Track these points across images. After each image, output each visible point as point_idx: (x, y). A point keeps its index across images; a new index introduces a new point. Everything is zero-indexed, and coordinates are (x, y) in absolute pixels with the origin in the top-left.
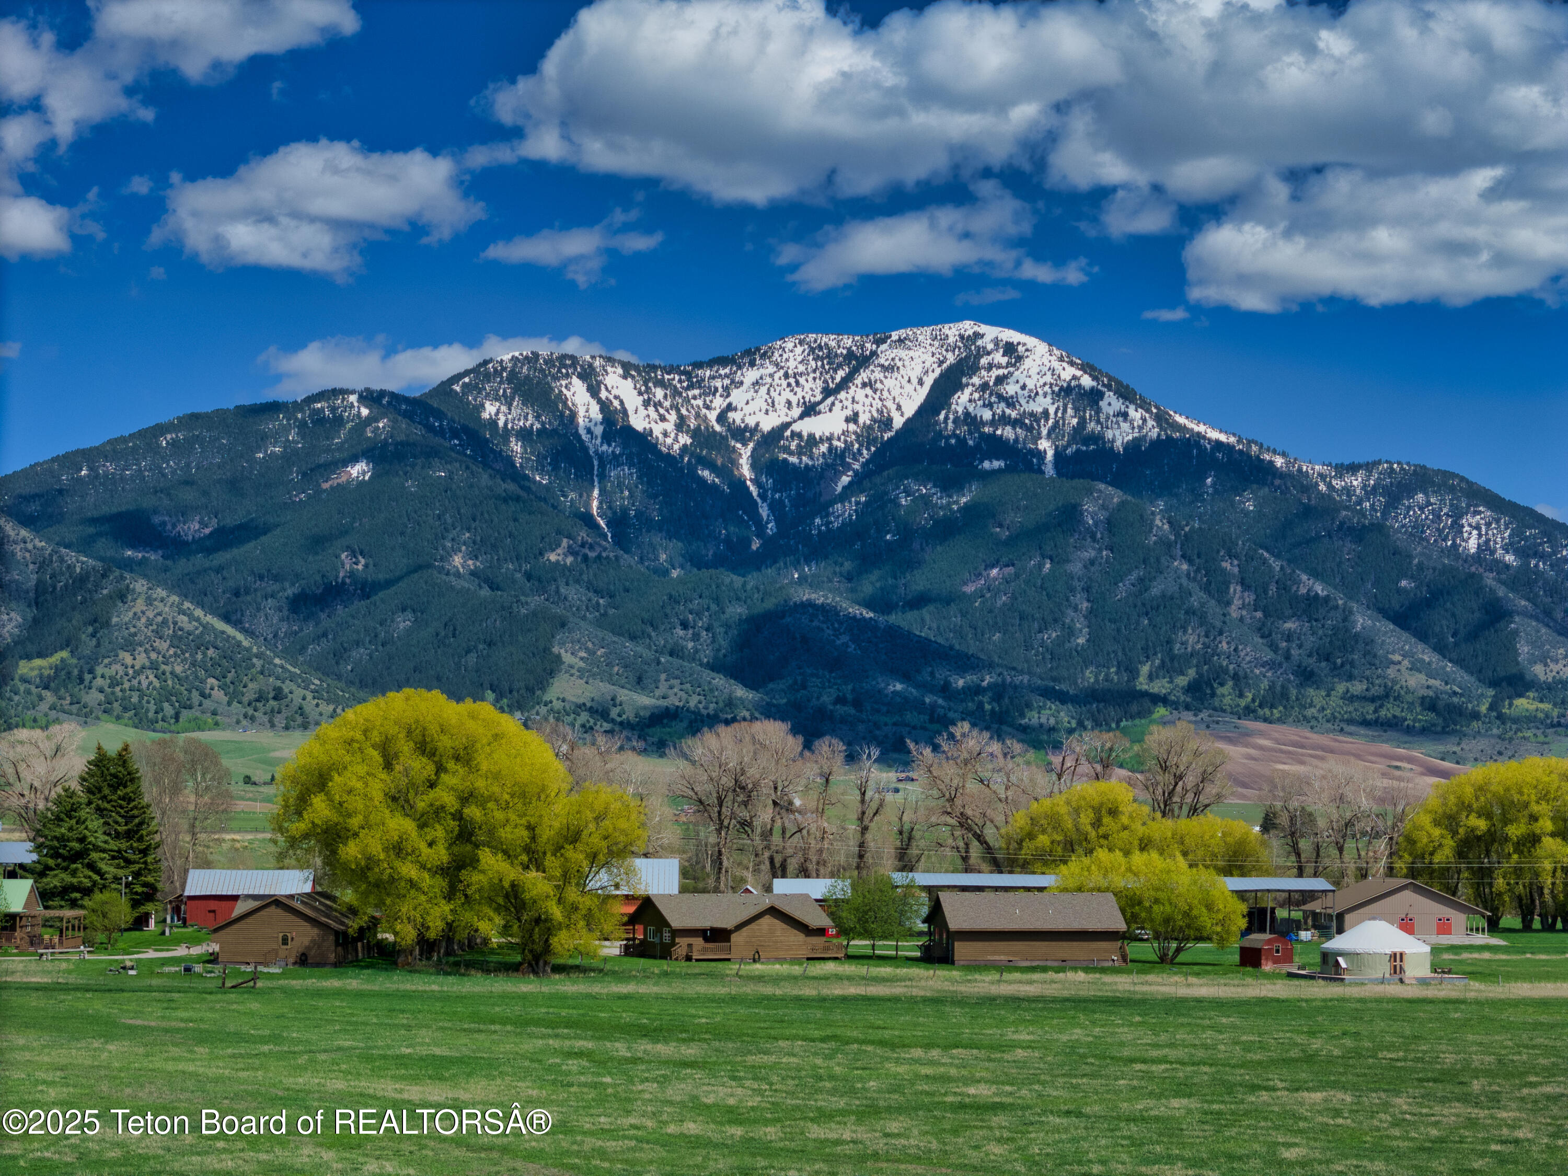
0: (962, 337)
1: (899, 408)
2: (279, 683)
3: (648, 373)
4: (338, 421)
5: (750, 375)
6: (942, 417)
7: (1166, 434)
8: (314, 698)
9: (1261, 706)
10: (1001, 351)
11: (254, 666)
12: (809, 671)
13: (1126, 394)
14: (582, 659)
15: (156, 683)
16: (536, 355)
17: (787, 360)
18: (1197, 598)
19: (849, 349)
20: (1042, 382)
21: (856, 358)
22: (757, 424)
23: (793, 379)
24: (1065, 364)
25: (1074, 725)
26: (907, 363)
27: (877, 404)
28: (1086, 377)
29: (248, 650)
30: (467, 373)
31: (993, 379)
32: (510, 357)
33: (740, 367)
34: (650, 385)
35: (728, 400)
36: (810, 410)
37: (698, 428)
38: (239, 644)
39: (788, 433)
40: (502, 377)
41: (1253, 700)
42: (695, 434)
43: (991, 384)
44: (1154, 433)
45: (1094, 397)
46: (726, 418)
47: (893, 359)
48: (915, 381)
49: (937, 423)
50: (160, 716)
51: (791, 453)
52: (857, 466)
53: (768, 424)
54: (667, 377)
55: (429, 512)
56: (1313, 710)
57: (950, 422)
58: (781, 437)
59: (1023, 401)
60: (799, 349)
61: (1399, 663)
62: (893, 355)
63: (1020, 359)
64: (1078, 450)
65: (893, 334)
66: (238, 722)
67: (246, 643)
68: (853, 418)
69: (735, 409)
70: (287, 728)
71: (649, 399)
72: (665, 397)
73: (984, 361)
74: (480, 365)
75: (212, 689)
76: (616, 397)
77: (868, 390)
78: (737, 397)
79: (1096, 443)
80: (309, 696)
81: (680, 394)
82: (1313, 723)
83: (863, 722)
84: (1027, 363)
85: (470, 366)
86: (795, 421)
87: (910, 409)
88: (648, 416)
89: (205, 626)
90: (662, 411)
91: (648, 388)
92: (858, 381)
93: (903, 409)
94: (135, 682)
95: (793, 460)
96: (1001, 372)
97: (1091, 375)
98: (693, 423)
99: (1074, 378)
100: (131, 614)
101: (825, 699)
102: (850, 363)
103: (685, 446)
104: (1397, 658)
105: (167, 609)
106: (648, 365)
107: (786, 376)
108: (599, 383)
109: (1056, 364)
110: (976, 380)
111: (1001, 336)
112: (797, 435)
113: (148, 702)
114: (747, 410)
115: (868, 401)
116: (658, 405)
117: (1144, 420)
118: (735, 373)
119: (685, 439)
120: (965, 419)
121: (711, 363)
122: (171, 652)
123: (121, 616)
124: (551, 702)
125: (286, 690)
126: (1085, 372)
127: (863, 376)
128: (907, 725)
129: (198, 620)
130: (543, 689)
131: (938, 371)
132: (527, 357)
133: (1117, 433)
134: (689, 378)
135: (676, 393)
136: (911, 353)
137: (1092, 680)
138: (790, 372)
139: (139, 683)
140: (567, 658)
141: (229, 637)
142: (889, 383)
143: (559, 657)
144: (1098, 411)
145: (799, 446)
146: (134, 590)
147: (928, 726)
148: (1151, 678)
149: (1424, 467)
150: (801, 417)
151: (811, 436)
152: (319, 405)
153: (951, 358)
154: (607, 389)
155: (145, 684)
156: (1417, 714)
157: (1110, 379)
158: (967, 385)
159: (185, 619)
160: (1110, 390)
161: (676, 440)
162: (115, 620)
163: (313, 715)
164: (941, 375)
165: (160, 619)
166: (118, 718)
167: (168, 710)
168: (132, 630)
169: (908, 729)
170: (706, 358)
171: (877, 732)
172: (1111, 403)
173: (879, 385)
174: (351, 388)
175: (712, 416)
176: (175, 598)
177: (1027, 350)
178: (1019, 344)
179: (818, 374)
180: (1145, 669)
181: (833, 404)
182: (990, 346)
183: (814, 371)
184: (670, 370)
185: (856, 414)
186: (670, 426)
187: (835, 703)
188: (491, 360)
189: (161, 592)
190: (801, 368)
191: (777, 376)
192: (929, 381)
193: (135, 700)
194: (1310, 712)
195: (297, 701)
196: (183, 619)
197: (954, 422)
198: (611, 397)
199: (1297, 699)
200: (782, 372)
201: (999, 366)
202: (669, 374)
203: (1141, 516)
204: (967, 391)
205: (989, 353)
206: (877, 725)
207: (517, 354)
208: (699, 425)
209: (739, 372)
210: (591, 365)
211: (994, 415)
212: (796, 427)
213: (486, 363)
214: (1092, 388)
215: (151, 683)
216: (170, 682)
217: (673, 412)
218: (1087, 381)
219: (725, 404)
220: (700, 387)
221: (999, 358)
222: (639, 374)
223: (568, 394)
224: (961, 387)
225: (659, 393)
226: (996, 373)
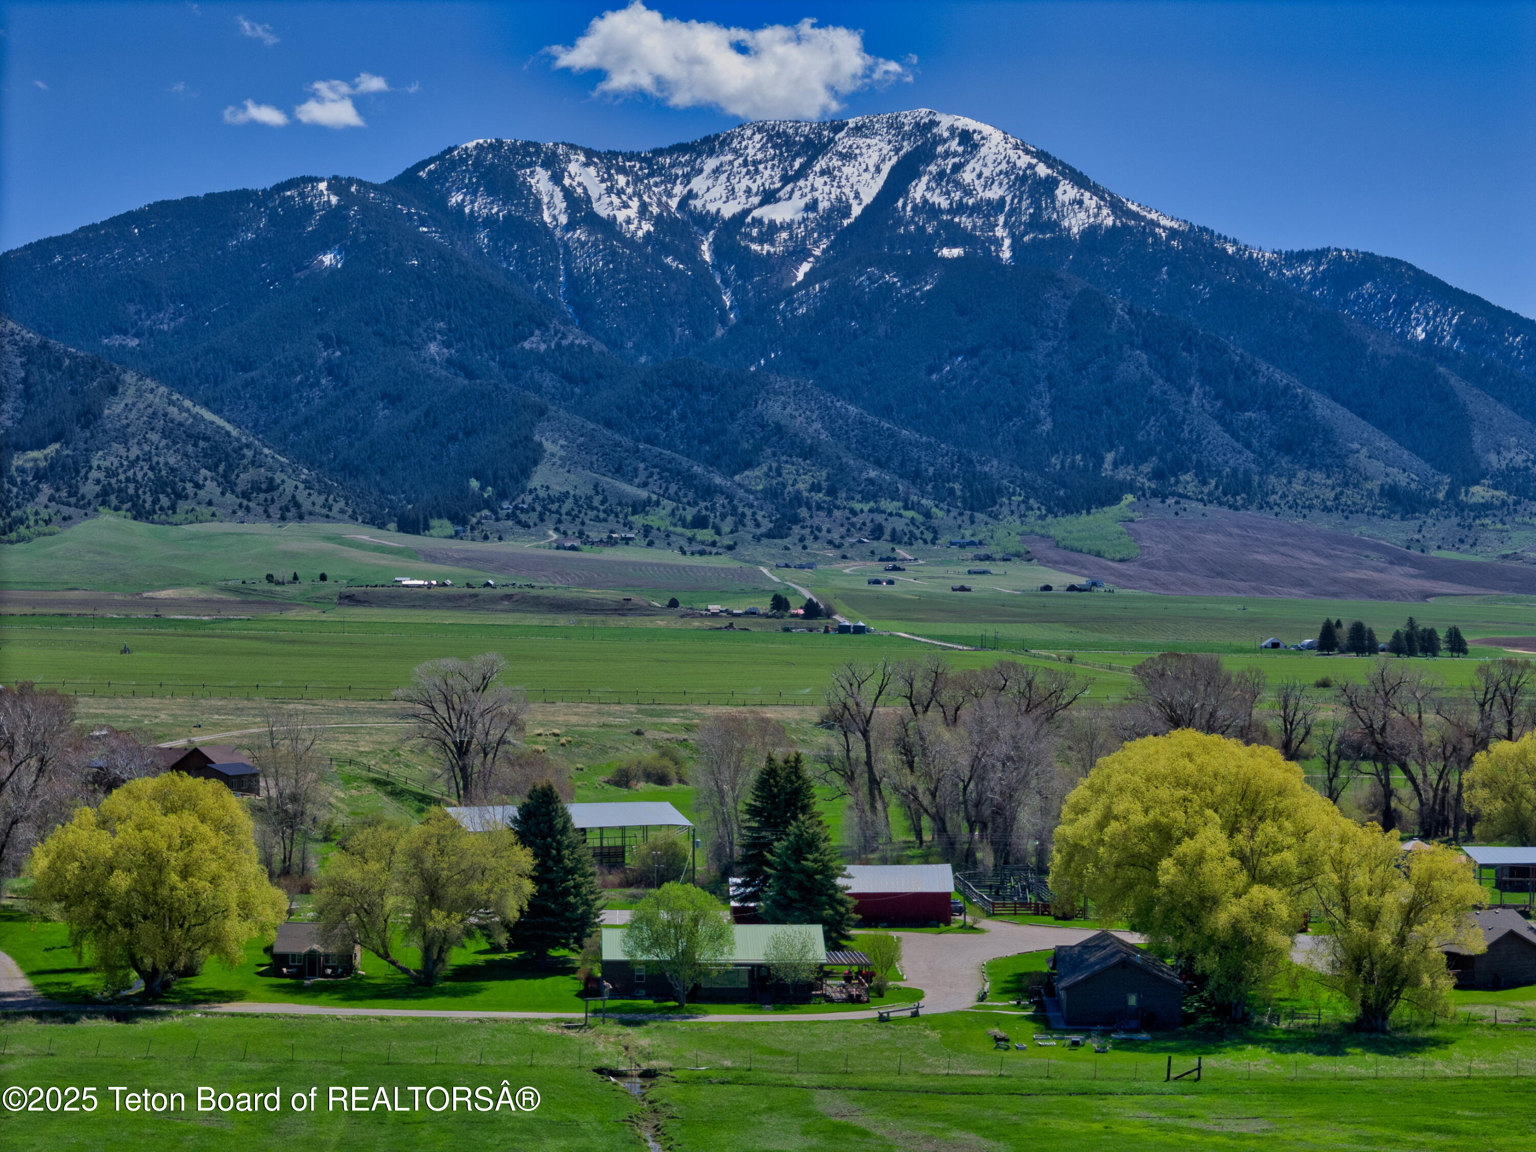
0: (917, 124)
1: (857, 196)
2: (270, 474)
3: (610, 160)
4: (309, 210)
5: (711, 164)
6: (900, 203)
7: (1121, 222)
8: (306, 488)
9: (1225, 494)
10: (957, 140)
11: (244, 456)
12: (784, 458)
13: (1080, 181)
14: (562, 447)
15: (150, 474)
16: (500, 143)
17: (746, 148)
18: (1158, 386)
19: (806, 137)
20: (998, 170)
21: (814, 145)
22: (718, 211)
23: (753, 168)
24: (1020, 152)
25: (1044, 512)
26: (864, 151)
27: (835, 192)
28: (1041, 165)
29: (238, 440)
30: (431, 160)
31: (950, 167)
32: (474, 143)
33: (699, 155)
34: (613, 171)
35: (688, 188)
36: (769, 197)
37: (660, 215)
38: (228, 434)
39: (749, 219)
40: (467, 165)
41: (1217, 487)
42: (658, 221)
43: (948, 171)
44: (1109, 222)
45: (1050, 185)
46: (688, 205)
47: (851, 147)
48: (872, 169)
49: (896, 210)
50: (157, 507)
51: (753, 240)
52: (817, 252)
53: (729, 210)
54: (628, 164)
55: (405, 301)
56: (1274, 497)
57: (909, 208)
58: (742, 223)
59: (980, 190)
60: (758, 137)
61: (1358, 451)
62: (850, 143)
63: (976, 147)
64: (1034, 238)
65: (850, 121)
66: (234, 512)
67: (235, 433)
68: (812, 206)
69: (696, 196)
70: (283, 518)
71: (612, 187)
72: (628, 184)
73: (940, 149)
74: (445, 153)
75: (205, 479)
76: (580, 184)
77: (826, 178)
78: (698, 184)
79: (1053, 231)
80: (301, 486)
81: (642, 181)
82: (1276, 509)
83: (838, 508)
84: (984, 151)
85: (435, 154)
86: (755, 208)
87: (868, 197)
88: (612, 203)
89: (195, 417)
90: (624, 197)
91: (610, 175)
92: (817, 168)
93: (862, 196)
94: (130, 474)
95: (755, 247)
96: (957, 160)
97: (1045, 163)
98: (655, 210)
99: (1031, 166)
100: (123, 405)
101: (801, 486)
102: (806, 153)
103: (648, 232)
104: (1356, 446)
105: (157, 400)
106: (610, 152)
107: (745, 164)
108: (564, 170)
109: (1011, 152)
110: (933, 168)
111: (956, 124)
112: (758, 222)
113: (144, 493)
114: (708, 196)
115: (827, 189)
116: (621, 192)
117: (1099, 208)
118: (696, 159)
119: (647, 227)
120: (924, 206)
121: (671, 150)
122: (164, 442)
123: (114, 409)
124: (536, 489)
125: (278, 481)
126: (1040, 160)
127: (821, 164)
128: (883, 512)
129: (188, 410)
130: (528, 478)
131: (895, 159)
132: (491, 145)
133: (1073, 222)
134: (650, 166)
135: (638, 180)
136: (868, 141)
137: (1058, 467)
138: (749, 159)
139: (135, 473)
140: (548, 446)
141: (218, 427)
142: (847, 170)
143: (540, 445)
144: (1053, 199)
145: (760, 232)
146: (124, 381)
147: (902, 511)
148: (1116, 465)
149: (1372, 254)
150: (762, 204)
151: (772, 223)
152: (289, 193)
153: (907, 147)
154: (570, 175)
155: (140, 476)
156: (1377, 501)
157: (1065, 166)
158: (925, 173)
159: (175, 410)
160: (1065, 178)
161: (639, 227)
162: (106, 412)
163: (306, 505)
164: (898, 162)
165: (150, 410)
166: (117, 509)
167: (165, 501)
168: (125, 422)
169: (884, 516)
170: (666, 145)
171: (854, 520)
172: (1066, 192)
173: (836, 173)
174: (319, 176)
175: (674, 203)
176: (163, 390)
177: (983, 138)
178: (974, 131)
179: (776, 162)
180: (1110, 457)
181: (793, 191)
182: (946, 135)
183: (773, 159)
184: (631, 156)
185: (815, 202)
186: (633, 212)
187: (810, 491)
188: (456, 147)
189: (149, 383)
190: (760, 156)
191: (736, 164)
192: (886, 168)
193: (131, 491)
194: (1273, 498)
195: (289, 489)
196: (173, 411)
197: (913, 209)
198: (575, 184)
199: (1260, 486)
200: (740, 160)
201: (955, 154)
202: (630, 160)
203: (1103, 305)
204: (925, 179)
205: (945, 141)
206: (854, 512)
207: (481, 141)
208: (662, 212)
209: (699, 161)
210: (554, 153)
211: (951, 204)
212: (756, 213)
213: (450, 150)
214: (1048, 177)
215: (145, 474)
216: (164, 473)
217: (636, 199)
218: (1042, 170)
219: (685, 192)
220: (660, 175)
221: (954, 145)
222: (602, 161)
223: (533, 181)
224: (918, 175)
225: (622, 180)
226: (951, 161)
